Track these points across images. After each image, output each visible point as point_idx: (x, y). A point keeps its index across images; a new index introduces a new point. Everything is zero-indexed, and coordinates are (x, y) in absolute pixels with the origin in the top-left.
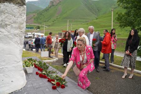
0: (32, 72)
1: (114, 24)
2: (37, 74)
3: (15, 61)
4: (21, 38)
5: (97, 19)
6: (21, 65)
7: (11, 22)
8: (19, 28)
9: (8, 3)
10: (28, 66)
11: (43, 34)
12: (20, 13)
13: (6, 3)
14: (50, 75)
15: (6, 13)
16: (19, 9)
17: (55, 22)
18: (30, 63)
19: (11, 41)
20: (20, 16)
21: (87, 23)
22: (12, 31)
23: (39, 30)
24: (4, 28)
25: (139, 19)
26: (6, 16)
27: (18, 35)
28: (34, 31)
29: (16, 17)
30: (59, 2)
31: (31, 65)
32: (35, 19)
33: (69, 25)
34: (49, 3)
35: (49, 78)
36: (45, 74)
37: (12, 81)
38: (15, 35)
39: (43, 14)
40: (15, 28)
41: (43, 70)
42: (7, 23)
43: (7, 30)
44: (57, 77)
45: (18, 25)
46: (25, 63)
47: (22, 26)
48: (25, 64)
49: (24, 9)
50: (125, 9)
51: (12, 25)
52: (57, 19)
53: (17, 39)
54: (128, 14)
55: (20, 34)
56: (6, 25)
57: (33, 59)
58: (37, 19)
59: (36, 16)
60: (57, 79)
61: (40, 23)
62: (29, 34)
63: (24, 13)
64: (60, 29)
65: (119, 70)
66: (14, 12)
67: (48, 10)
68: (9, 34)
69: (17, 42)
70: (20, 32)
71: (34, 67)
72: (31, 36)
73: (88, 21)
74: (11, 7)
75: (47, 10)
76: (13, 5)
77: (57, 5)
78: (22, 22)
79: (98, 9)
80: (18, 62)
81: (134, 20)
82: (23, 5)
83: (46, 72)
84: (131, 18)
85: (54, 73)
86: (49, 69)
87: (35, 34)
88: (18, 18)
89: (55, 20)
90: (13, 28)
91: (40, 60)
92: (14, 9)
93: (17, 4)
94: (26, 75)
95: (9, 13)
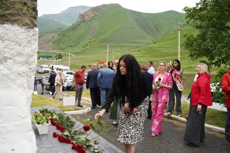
0: (46, 133)
1: (182, 51)
2: (55, 135)
3: (19, 116)
4: (29, 79)
5: (154, 43)
6: (28, 123)
7: (13, 54)
8: (27, 63)
9: (10, 25)
10: (40, 122)
11: (68, 68)
12: (28, 39)
13: (6, 25)
14: (76, 137)
15: (6, 39)
16: (28, 33)
17: (86, 47)
18: (44, 118)
19: (13, 85)
20: (28, 45)
21: (138, 49)
22: (15, 68)
23: (60, 60)
24: (2, 64)
25: (219, 45)
26: (6, 45)
27: (24, 75)
28: (53, 62)
29: (22, 46)
30: (93, 15)
31: (46, 121)
32: (54, 42)
33: (109, 53)
34: (77, 18)
35: (74, 142)
36: (67, 136)
37: (13, 150)
38: (20, 74)
39: (68, 34)
40: (19, 63)
41: (64, 128)
42: (7, 55)
43: (6, 66)
44: (87, 140)
45: (25, 58)
46: (36, 117)
47: (31, 60)
48: (36, 120)
49: (34, 33)
50: (197, 28)
51: (16, 58)
52: (91, 42)
53: (22, 80)
54: (203, 37)
55: (29, 73)
56: (6, 59)
57: (49, 110)
58: (58, 42)
61: (62, 49)
62: (45, 67)
63: (35, 40)
64: (94, 59)
66: (18, 38)
67: (76, 28)
68: (10, 72)
70: (27, 70)
71: (50, 123)
72: (48, 69)
73: (141, 46)
74: (15, 31)
75: (73, 28)
76: (18, 28)
77: (90, 21)
78: (32, 53)
79: (156, 27)
80: (23, 118)
81: (212, 46)
82: (33, 28)
83: (70, 132)
84: (208, 44)
85: (84, 134)
86: (74, 127)
88: (26, 48)
89: (87, 45)
90: (16, 63)
91: (60, 112)
92: (19, 34)
93: (24, 25)
94: (36, 137)
95: (11, 39)
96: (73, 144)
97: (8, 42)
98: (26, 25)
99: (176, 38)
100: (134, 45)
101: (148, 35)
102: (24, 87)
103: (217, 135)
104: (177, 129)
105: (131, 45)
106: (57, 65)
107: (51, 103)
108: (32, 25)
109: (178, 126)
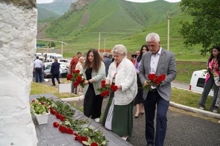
0: (46, 123)
1: (171, 39)
2: (55, 125)
3: (18, 108)
4: (28, 66)
5: (144, 31)
6: (28, 114)
7: (10, 38)
8: (25, 49)
9: (5, 4)
10: (39, 112)
11: (61, 56)
12: (26, 21)
14: (78, 126)
15: (1, 21)
16: (26, 14)
17: (78, 36)
18: (44, 107)
19: (10, 73)
20: (26, 28)
21: (128, 37)
22: (12, 54)
23: (53, 48)
25: (217, 32)
27: (22, 61)
28: (46, 50)
29: (20, 28)
30: (84, 5)
31: (45, 110)
32: (47, 31)
33: (100, 41)
34: (69, 7)
36: (68, 126)
37: (12, 144)
38: (17, 61)
39: (60, 23)
40: (16, 49)
41: (65, 118)
42: (3, 39)
43: (2, 52)
44: (90, 130)
45: (23, 42)
46: (35, 106)
47: (29, 45)
48: (34, 109)
49: (33, 14)
50: (193, 15)
51: (13, 43)
52: (82, 31)
53: (20, 68)
55: (27, 59)
56: (1, 43)
57: (46, 98)
59: (49, 26)
60: (91, 135)
61: (55, 37)
62: (39, 55)
63: (34, 22)
64: (86, 47)
65: (185, 113)
66: (15, 20)
67: (68, 17)
68: (7, 59)
69: (21, 74)
70: (26, 56)
71: (49, 113)
73: (131, 35)
74: (10, 11)
75: (66, 17)
76: (14, 8)
77: (81, 10)
78: (30, 38)
79: (145, 16)
80: (23, 109)
81: (208, 33)
82: (31, 8)
83: (71, 121)
84: (204, 30)
85: (85, 123)
86: (74, 116)
87: (48, 54)
88: (24, 31)
89: (79, 33)
90: (13, 48)
91: (58, 100)
92: (15, 15)
93: (21, 5)
94: (36, 127)
95: (7, 21)
96: (75, 134)
97: (4, 24)
98: (24, 5)
99: (164, 27)
100: (125, 33)
101: (138, 24)
102: (22, 75)
103: (213, 121)
104: (174, 115)
105: (122, 33)
106: (50, 52)
107: (46, 90)
108: (30, 5)
109: (174, 112)
